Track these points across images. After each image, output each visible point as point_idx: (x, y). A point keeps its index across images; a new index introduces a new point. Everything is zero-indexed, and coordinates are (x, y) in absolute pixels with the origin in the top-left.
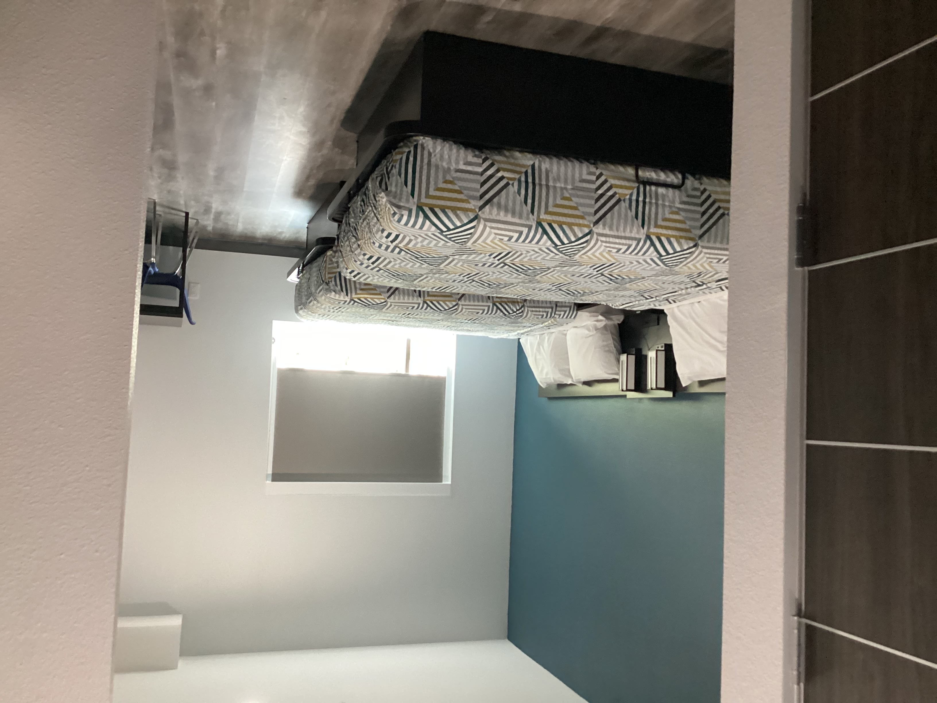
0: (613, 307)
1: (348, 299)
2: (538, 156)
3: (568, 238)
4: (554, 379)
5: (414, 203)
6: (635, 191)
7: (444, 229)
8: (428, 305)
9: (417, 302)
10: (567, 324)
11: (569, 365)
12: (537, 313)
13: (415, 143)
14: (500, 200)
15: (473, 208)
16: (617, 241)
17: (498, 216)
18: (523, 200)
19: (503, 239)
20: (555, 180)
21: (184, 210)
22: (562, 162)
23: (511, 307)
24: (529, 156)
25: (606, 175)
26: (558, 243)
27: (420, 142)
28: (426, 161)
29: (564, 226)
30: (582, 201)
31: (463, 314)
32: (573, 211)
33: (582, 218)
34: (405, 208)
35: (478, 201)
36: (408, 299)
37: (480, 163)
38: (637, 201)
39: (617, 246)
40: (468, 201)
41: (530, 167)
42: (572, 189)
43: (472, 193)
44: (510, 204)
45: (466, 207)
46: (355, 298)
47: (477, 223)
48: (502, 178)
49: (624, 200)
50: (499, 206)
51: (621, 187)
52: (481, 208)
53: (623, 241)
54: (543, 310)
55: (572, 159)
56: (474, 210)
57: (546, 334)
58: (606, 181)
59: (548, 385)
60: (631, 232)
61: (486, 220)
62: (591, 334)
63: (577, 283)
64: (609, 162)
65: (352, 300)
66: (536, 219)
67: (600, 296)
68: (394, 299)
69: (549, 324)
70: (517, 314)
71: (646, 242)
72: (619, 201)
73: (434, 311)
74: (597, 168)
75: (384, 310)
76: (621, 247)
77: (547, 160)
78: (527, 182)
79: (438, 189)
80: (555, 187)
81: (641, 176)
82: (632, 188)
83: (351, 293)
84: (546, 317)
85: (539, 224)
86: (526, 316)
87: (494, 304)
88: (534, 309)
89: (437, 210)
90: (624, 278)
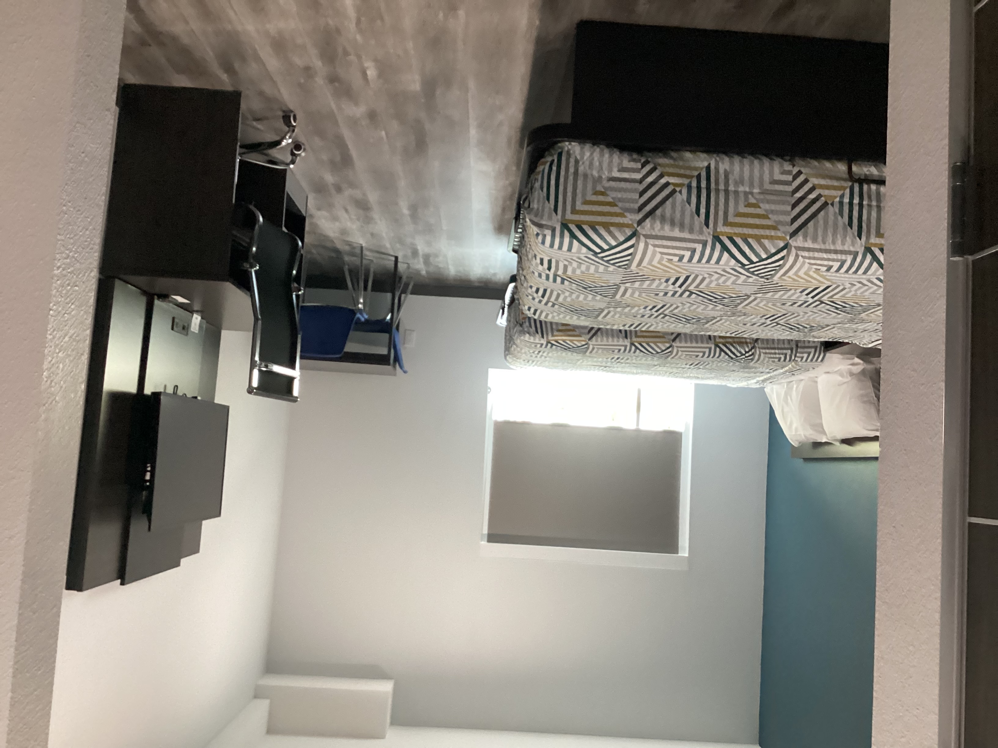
0: (861, 346)
1: (544, 342)
2: (715, 155)
3: (757, 255)
4: (805, 436)
5: (558, 221)
6: (848, 191)
7: (598, 250)
8: (637, 348)
9: (623, 344)
10: (814, 368)
11: (821, 418)
12: (772, 356)
13: (560, 150)
14: (664, 211)
15: (630, 222)
16: (825, 256)
17: (662, 231)
18: (694, 210)
19: (672, 260)
20: (736, 184)
21: (392, 253)
22: (746, 162)
23: (739, 348)
24: (703, 156)
25: (806, 174)
26: (745, 262)
27: (566, 149)
28: (572, 170)
29: (750, 240)
30: (773, 207)
31: (680, 358)
32: (761, 220)
33: (774, 228)
34: (547, 227)
35: (636, 215)
36: (613, 341)
37: (639, 169)
38: (851, 204)
39: (826, 263)
40: (624, 215)
41: (704, 169)
42: (759, 193)
43: (627, 205)
44: (678, 215)
45: (622, 222)
46: (552, 340)
47: (636, 241)
48: (667, 184)
49: (832, 204)
50: (663, 219)
51: (827, 187)
52: (640, 223)
53: (834, 256)
54: (780, 351)
55: (760, 156)
56: (632, 225)
57: (794, 382)
58: (806, 181)
59: (800, 443)
60: (843, 244)
61: (647, 236)
62: (845, 380)
63: (793, 314)
64: (811, 158)
65: (548, 342)
66: (712, 233)
67: (835, 331)
68: (597, 341)
69: (790, 368)
70: (746, 357)
71: (866, 257)
72: (826, 204)
73: (645, 354)
74: (794, 166)
75: (588, 353)
76: (831, 263)
77: (727, 159)
78: (699, 188)
79: (586, 202)
80: (736, 192)
81: (856, 173)
82: (843, 188)
83: (547, 334)
84: (785, 360)
85: (717, 239)
86: (758, 360)
87: (717, 346)
88: (767, 351)
89: (585, 227)
90: (853, 306)
